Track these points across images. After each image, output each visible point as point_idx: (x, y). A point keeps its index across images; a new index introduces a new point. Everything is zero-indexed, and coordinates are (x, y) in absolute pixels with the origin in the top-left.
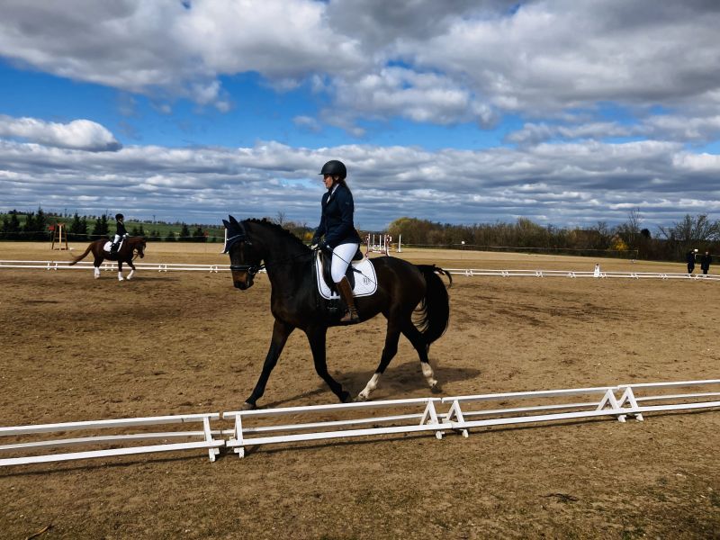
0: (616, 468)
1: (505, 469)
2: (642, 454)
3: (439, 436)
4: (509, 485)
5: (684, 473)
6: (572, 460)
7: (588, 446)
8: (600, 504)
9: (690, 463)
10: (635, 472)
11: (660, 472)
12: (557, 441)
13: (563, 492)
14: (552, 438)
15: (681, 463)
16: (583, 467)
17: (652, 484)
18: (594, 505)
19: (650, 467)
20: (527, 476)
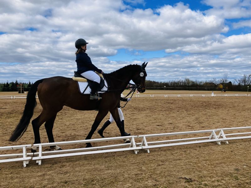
5: (247, 166)
11: (236, 166)
15: (246, 161)
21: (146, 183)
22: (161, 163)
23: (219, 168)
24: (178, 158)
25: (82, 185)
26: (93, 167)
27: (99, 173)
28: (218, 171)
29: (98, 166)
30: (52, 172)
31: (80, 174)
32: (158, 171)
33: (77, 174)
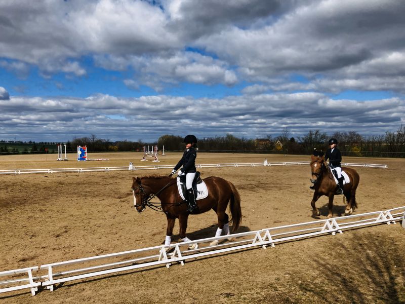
0: (256, 275)
1: (200, 282)
2: (271, 266)
3: (168, 266)
4: (201, 291)
5: (289, 274)
6: (236, 273)
7: (245, 264)
8: (245, 296)
9: (293, 268)
10: (266, 276)
11: (278, 275)
12: (230, 263)
13: (228, 292)
14: (228, 261)
15: (289, 269)
16: (241, 277)
17: (272, 282)
18: (242, 297)
19: (273, 273)
20: (211, 285)
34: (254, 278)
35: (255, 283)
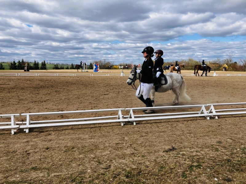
2: (213, 132)
3: (122, 124)
5: (231, 139)
11: (220, 139)
16: (183, 137)
17: (213, 143)
18: (181, 153)
21: (125, 151)
22: (144, 134)
23: (201, 140)
24: (163, 130)
25: (62, 152)
26: (77, 136)
27: (82, 141)
28: (200, 143)
29: (82, 135)
30: (37, 139)
31: (63, 142)
32: (139, 141)
33: (60, 142)
34: (196, 139)
35: (196, 143)
